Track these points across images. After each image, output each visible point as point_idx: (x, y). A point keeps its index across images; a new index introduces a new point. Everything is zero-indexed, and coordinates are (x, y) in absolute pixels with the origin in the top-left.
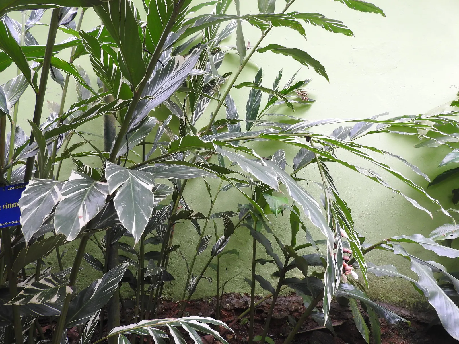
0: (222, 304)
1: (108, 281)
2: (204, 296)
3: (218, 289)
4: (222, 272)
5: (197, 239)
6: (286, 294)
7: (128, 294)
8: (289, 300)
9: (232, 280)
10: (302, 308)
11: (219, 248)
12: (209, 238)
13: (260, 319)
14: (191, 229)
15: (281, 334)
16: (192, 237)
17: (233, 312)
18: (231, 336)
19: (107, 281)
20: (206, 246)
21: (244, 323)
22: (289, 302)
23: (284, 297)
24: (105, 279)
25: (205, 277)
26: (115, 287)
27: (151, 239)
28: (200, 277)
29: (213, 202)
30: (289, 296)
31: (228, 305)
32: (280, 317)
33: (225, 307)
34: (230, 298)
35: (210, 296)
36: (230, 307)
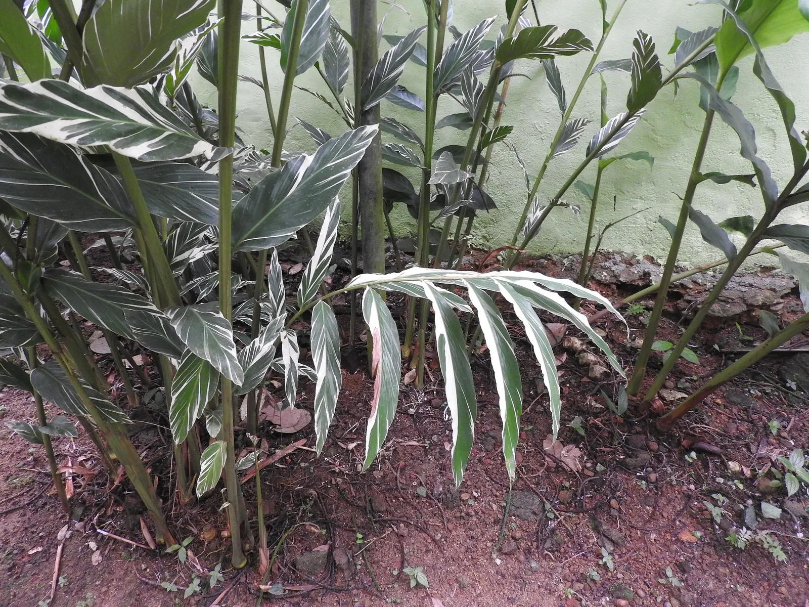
0: (593, 270)
1: (328, 162)
2: (556, 250)
3: (589, 238)
4: (603, 206)
5: (553, 128)
6: (745, 269)
7: (409, 229)
8: (752, 282)
9: (622, 224)
10: (781, 303)
11: (606, 142)
12: (583, 124)
13: (671, 310)
14: (543, 104)
15: (716, 347)
16: (545, 123)
17: (613, 289)
18: (603, 331)
19: (326, 160)
20: (575, 142)
21: (635, 314)
22: (751, 285)
23: (739, 275)
24: (323, 155)
25: (565, 202)
26: (345, 176)
27: (454, 117)
28: (554, 203)
29: (606, 26)
30: (752, 273)
31: (605, 274)
32: (721, 314)
33: (599, 278)
34: (611, 261)
35: (569, 253)
36: (608, 278)
